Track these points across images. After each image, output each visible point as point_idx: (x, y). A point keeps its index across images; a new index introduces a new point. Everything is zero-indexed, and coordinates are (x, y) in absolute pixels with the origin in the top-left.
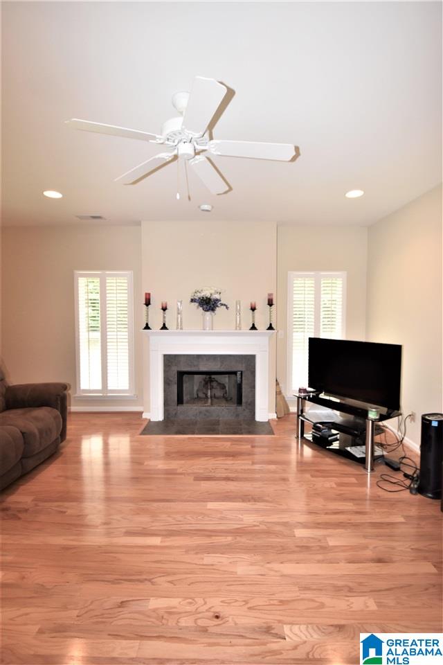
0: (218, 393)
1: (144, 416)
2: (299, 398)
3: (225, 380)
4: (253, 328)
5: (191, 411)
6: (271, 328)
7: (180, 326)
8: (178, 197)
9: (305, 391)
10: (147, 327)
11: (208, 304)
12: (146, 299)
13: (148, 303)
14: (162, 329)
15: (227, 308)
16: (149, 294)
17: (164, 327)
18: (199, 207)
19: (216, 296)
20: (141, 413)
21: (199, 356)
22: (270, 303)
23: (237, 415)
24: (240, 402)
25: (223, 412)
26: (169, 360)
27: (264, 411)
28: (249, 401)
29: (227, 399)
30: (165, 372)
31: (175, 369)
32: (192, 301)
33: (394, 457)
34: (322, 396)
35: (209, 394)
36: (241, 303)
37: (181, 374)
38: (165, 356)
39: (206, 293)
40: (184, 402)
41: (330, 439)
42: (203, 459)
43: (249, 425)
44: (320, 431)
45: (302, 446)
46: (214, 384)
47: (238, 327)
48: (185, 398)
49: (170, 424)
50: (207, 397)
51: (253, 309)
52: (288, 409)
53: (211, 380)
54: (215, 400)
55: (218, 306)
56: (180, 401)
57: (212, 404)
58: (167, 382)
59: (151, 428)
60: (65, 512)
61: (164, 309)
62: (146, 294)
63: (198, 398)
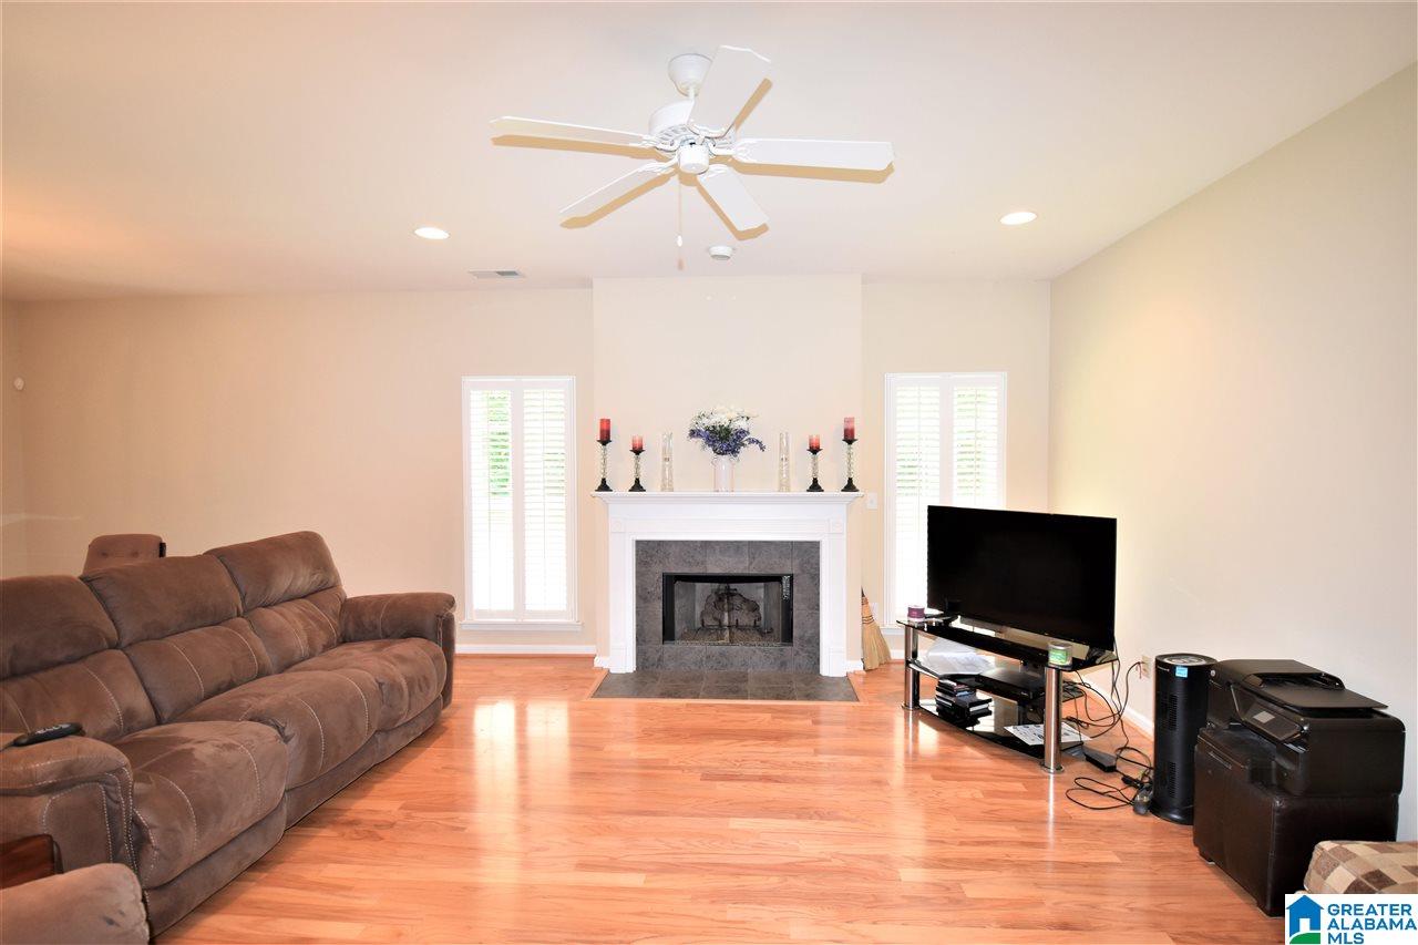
0: (745, 619)
1: (598, 662)
2: (907, 626)
3: (757, 592)
4: (815, 487)
5: (690, 652)
6: (850, 487)
7: (667, 485)
8: (680, 243)
9: (920, 613)
10: (604, 487)
11: (725, 440)
12: (602, 431)
13: (605, 439)
14: (633, 490)
15: (762, 448)
16: (609, 421)
17: (637, 487)
18: (708, 250)
19: (742, 424)
20: (592, 658)
21: (706, 545)
22: (849, 438)
23: (783, 664)
24: (787, 636)
25: (755, 656)
26: (647, 552)
27: (838, 655)
28: (808, 635)
29: (763, 632)
30: (639, 575)
31: (658, 570)
32: (693, 433)
33: (1105, 747)
34: (957, 624)
35: (726, 621)
36: (790, 436)
37: (670, 581)
38: (638, 542)
39: (721, 419)
40: (677, 635)
41: (972, 710)
42: (716, 742)
43: (808, 682)
44: (951, 695)
45: (915, 724)
46: (737, 601)
47: (785, 486)
48: (679, 628)
49: (648, 678)
50: (721, 625)
51: (815, 450)
52: (887, 654)
53: (730, 594)
54: (739, 633)
55: (743, 445)
56: (668, 634)
57: (732, 641)
58: (642, 597)
59: (610, 686)
60: (464, 829)
61: (638, 451)
62: (602, 420)
63: (705, 628)
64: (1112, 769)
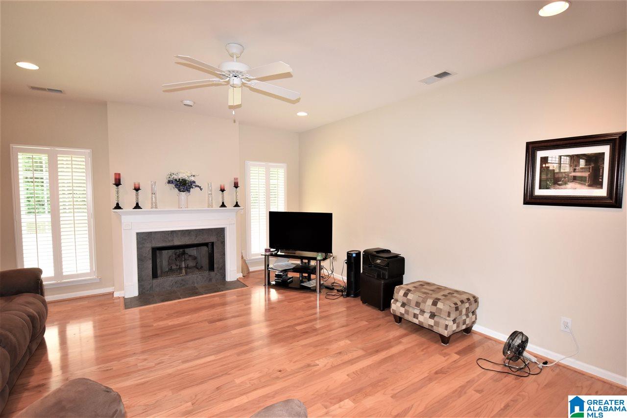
0: (191, 264)
1: (116, 295)
2: (265, 255)
3: (193, 252)
4: (223, 205)
5: (167, 282)
6: (237, 205)
7: (154, 205)
8: (234, 113)
9: (269, 250)
10: (118, 207)
11: (183, 185)
12: (116, 179)
13: (118, 183)
14: (135, 208)
15: (201, 189)
16: (119, 174)
17: (137, 207)
18: (182, 101)
19: (192, 179)
20: (112, 294)
21: (173, 232)
22: (236, 186)
23: (210, 280)
24: (211, 268)
25: (197, 278)
26: (142, 238)
27: (232, 272)
28: (221, 266)
29: (199, 268)
30: (139, 249)
31: (148, 246)
32: (169, 182)
33: (328, 283)
35: (183, 265)
36: (213, 184)
37: (155, 250)
38: (138, 234)
39: (183, 175)
40: (159, 275)
41: (288, 281)
43: (221, 284)
45: (269, 289)
46: (186, 257)
47: (210, 205)
48: (159, 272)
49: (145, 297)
50: (180, 269)
51: (223, 190)
53: (184, 253)
54: (188, 270)
55: (193, 188)
56: (155, 275)
57: (186, 273)
58: (141, 259)
59: (129, 303)
61: (137, 189)
62: (115, 174)
63: (171, 270)
64: (333, 289)
